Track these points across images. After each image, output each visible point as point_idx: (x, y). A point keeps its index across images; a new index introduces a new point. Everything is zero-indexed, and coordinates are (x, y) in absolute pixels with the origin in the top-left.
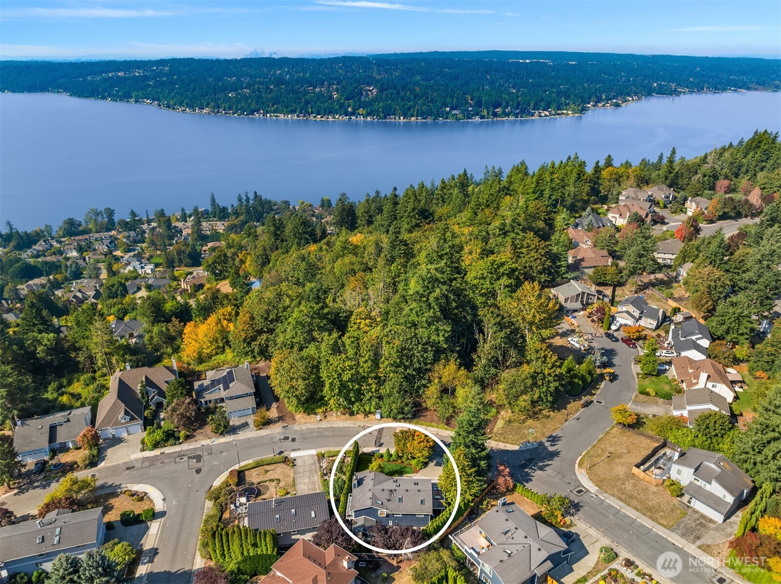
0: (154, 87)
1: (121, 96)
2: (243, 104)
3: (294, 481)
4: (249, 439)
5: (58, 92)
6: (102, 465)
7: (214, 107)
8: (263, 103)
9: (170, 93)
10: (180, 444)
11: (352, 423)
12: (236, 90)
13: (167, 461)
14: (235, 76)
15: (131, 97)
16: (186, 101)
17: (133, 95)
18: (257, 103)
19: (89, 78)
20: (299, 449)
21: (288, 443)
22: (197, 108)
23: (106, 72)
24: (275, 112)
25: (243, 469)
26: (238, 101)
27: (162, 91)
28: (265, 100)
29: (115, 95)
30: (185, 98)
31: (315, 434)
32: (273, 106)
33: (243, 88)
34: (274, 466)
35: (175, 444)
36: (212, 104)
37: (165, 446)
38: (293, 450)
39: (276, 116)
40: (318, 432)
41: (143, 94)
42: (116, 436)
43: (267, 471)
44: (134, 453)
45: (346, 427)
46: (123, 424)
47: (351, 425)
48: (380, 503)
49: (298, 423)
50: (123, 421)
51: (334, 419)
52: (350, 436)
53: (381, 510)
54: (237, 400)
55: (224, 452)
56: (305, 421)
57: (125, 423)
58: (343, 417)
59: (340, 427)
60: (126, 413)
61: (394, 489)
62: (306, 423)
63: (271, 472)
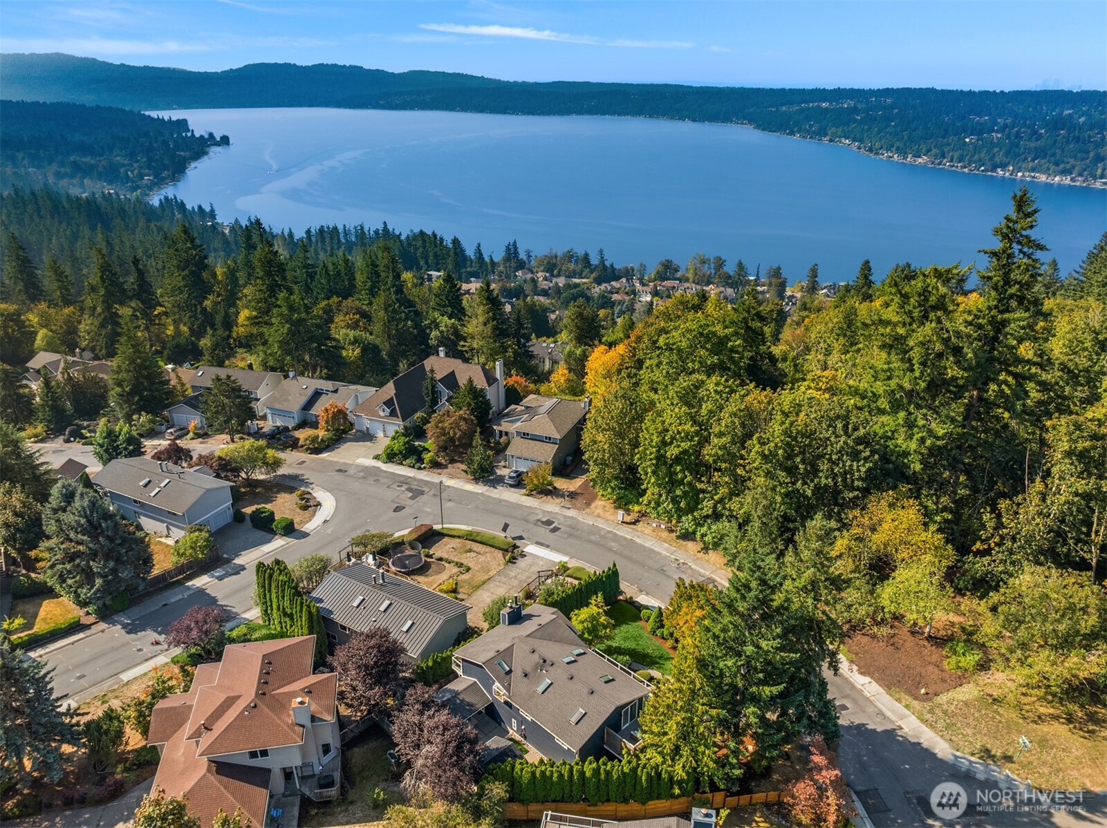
0: (860, 122)
1: (814, 132)
2: (982, 155)
3: (484, 583)
4: (500, 501)
5: (742, 124)
6: (324, 455)
7: (936, 156)
8: (1017, 155)
9: (878, 133)
10: (420, 468)
11: (667, 550)
12: (980, 133)
13: (383, 481)
14: (989, 115)
15: (826, 135)
16: (898, 144)
17: (829, 132)
18: (1007, 154)
19: (784, 108)
20: (548, 546)
21: (543, 531)
22: (910, 156)
23: (808, 102)
24: (1033, 170)
25: (445, 532)
26: (977, 149)
27: (869, 129)
28: (1022, 150)
29: (807, 131)
30: (898, 140)
31: (593, 538)
32: (1033, 160)
33: (993, 131)
34: (489, 549)
35: (413, 467)
36: (934, 151)
37: (401, 464)
38: (538, 543)
39: (1034, 177)
40: (603, 537)
41: (843, 131)
42: (371, 432)
43: (470, 551)
44: (365, 457)
45: (653, 550)
46: (380, 417)
47: (664, 553)
48: (508, 669)
49: (588, 510)
50: (382, 414)
51: (648, 530)
52: (643, 565)
53: (497, 684)
54: (531, 442)
55: (454, 501)
56: (602, 514)
57: (382, 418)
58: (665, 534)
59: (644, 547)
60: (389, 403)
61: (554, 661)
62: (599, 516)
63: (473, 554)
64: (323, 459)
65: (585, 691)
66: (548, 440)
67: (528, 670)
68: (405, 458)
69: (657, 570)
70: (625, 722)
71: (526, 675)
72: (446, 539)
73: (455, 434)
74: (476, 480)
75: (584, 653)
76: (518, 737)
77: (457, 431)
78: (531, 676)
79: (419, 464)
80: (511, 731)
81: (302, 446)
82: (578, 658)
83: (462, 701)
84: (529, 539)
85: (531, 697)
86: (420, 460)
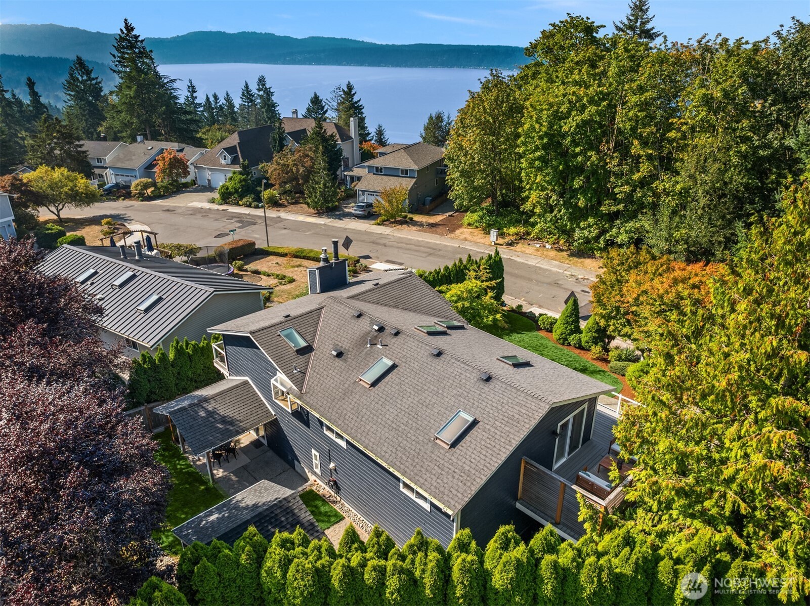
4: (346, 229)
6: (156, 202)
10: (258, 207)
20: (401, 264)
21: (396, 252)
35: (250, 206)
37: (237, 204)
38: (388, 262)
44: (199, 202)
45: (540, 268)
46: (221, 165)
47: (555, 269)
48: (303, 344)
49: (452, 235)
50: (223, 162)
51: (530, 250)
52: (530, 280)
53: (281, 376)
54: (384, 177)
55: (289, 229)
56: (470, 238)
57: (224, 166)
58: (553, 253)
59: (528, 264)
60: (231, 150)
61: (401, 327)
62: (466, 240)
63: (301, 268)
64: (155, 205)
65: (474, 376)
66: (405, 173)
67: (345, 345)
68: (242, 197)
69: (549, 284)
70: (561, 455)
71: (340, 355)
72: (271, 257)
73: (298, 170)
74: (319, 214)
75: (462, 328)
76: (324, 489)
77: (300, 167)
78: (349, 356)
79: (256, 203)
80: (312, 478)
81: (134, 196)
82: (449, 331)
83: (211, 414)
84: (378, 258)
85: (347, 393)
86: (258, 199)
